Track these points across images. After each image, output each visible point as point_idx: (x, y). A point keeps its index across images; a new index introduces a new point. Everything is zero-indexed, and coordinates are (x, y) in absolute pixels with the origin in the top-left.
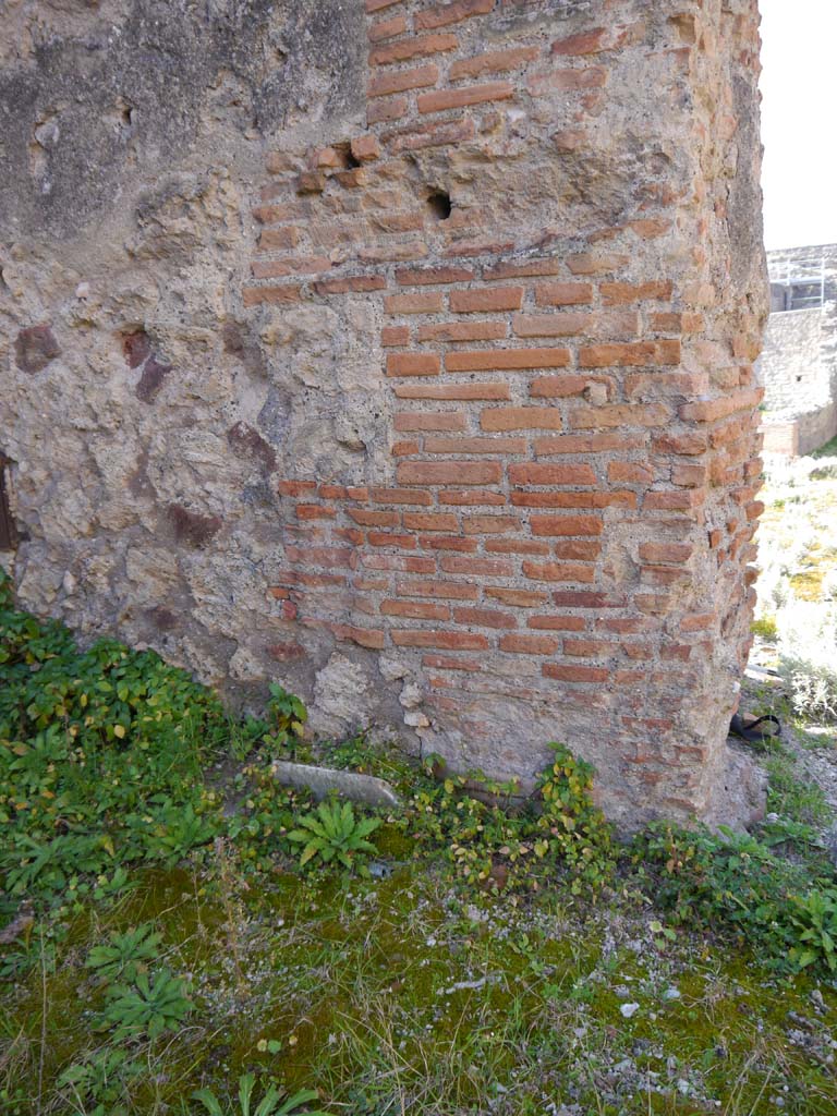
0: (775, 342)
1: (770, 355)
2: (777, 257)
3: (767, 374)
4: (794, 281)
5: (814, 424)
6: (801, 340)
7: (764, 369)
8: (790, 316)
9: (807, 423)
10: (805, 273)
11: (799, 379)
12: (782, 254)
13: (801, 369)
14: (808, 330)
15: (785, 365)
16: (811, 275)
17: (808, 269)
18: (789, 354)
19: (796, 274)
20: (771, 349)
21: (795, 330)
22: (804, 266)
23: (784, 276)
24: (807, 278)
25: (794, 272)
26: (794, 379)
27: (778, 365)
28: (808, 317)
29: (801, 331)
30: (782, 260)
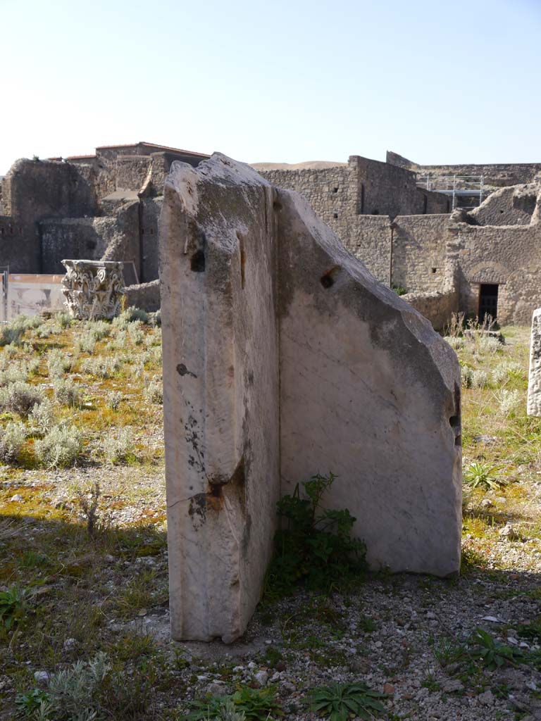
0: (416, 238)
1: (412, 249)
2: (447, 172)
3: (409, 265)
4: (458, 192)
5: (433, 307)
6: (437, 239)
7: (407, 261)
8: (429, 218)
9: (426, 307)
10: (468, 186)
11: (434, 270)
12: (451, 170)
13: (436, 263)
14: (443, 231)
15: (425, 258)
16: (472, 189)
17: (470, 183)
18: (427, 250)
19: (461, 187)
20: (413, 244)
21: (433, 231)
22: (468, 181)
23: (451, 188)
24: (469, 191)
25: (460, 185)
26: (430, 271)
27: (418, 257)
28: (443, 220)
29: (437, 232)
30: (451, 174)
